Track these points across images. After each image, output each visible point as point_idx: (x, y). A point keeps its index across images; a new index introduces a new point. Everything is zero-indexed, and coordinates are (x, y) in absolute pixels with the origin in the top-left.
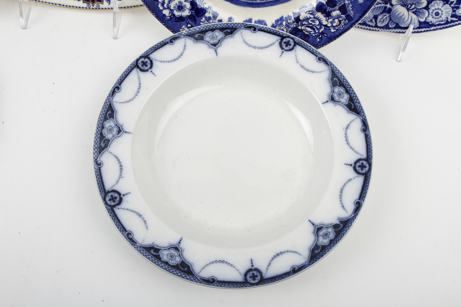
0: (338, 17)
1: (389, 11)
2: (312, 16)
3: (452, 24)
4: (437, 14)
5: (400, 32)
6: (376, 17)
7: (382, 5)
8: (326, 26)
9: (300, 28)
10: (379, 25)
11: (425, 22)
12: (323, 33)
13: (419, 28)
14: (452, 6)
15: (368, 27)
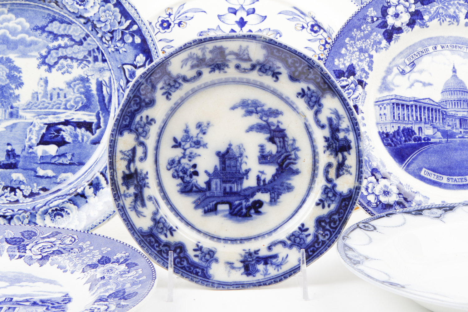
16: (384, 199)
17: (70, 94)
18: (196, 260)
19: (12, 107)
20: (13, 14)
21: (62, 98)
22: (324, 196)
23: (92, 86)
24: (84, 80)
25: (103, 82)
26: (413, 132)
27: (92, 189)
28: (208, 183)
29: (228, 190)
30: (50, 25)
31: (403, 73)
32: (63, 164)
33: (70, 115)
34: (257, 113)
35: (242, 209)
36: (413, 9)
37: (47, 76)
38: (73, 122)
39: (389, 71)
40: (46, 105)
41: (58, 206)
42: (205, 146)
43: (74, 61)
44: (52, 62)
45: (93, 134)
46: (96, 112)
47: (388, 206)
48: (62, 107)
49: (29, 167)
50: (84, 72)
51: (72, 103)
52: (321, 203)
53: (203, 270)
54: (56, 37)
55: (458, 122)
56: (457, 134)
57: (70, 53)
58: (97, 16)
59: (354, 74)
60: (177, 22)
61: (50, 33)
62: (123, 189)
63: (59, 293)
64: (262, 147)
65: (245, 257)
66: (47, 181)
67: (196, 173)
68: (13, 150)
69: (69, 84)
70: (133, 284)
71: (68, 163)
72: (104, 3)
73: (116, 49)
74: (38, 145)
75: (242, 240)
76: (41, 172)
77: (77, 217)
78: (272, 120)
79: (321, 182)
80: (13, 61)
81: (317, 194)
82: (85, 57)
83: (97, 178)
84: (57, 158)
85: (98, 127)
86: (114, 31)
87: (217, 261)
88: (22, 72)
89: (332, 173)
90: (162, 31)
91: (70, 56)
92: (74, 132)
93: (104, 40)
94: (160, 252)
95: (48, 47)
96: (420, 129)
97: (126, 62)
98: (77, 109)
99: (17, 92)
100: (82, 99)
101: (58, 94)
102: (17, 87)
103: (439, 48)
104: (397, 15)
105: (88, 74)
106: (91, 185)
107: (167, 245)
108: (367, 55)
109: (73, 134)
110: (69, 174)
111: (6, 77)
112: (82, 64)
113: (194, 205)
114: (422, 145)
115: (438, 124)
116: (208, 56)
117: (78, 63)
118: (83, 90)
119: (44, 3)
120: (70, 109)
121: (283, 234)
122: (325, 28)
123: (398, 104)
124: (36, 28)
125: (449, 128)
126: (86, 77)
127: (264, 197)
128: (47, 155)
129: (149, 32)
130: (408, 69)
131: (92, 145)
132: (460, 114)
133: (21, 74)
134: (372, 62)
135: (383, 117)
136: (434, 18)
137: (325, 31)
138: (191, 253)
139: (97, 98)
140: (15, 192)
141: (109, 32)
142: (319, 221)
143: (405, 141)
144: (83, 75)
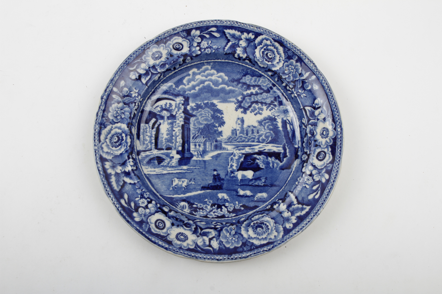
17: (261, 130)
19: (216, 141)
20: (215, 70)
23: (278, 124)
24: (272, 120)
25: (287, 121)
30: (243, 78)
32: (258, 186)
33: (262, 147)
37: (243, 117)
38: (265, 152)
40: (243, 139)
43: (264, 105)
44: (247, 105)
45: (281, 162)
46: (283, 144)
48: (256, 140)
49: (232, 188)
50: (272, 113)
51: (263, 137)
54: (249, 87)
57: (260, 99)
58: (282, 69)
61: (244, 84)
66: (247, 200)
68: (218, 175)
69: (260, 123)
71: (262, 185)
72: (287, 60)
73: (298, 94)
74: (238, 170)
76: (241, 192)
77: (275, 229)
80: (217, 105)
82: (272, 102)
84: (254, 181)
85: (285, 155)
86: (296, 80)
88: (224, 113)
91: (260, 101)
92: (266, 160)
93: (288, 88)
95: (243, 94)
97: (307, 104)
98: (267, 142)
99: (220, 129)
100: (271, 134)
101: (253, 130)
102: (220, 126)
105: (275, 115)
109: (266, 161)
111: (211, 118)
112: (270, 108)
117: (267, 106)
119: (240, 61)
120: (262, 142)
124: (233, 81)
126: (274, 117)
128: (245, 178)
129: (325, 81)
131: (281, 171)
133: (223, 116)
139: (283, 133)
140: (221, 209)
141: (292, 81)
144: (271, 116)
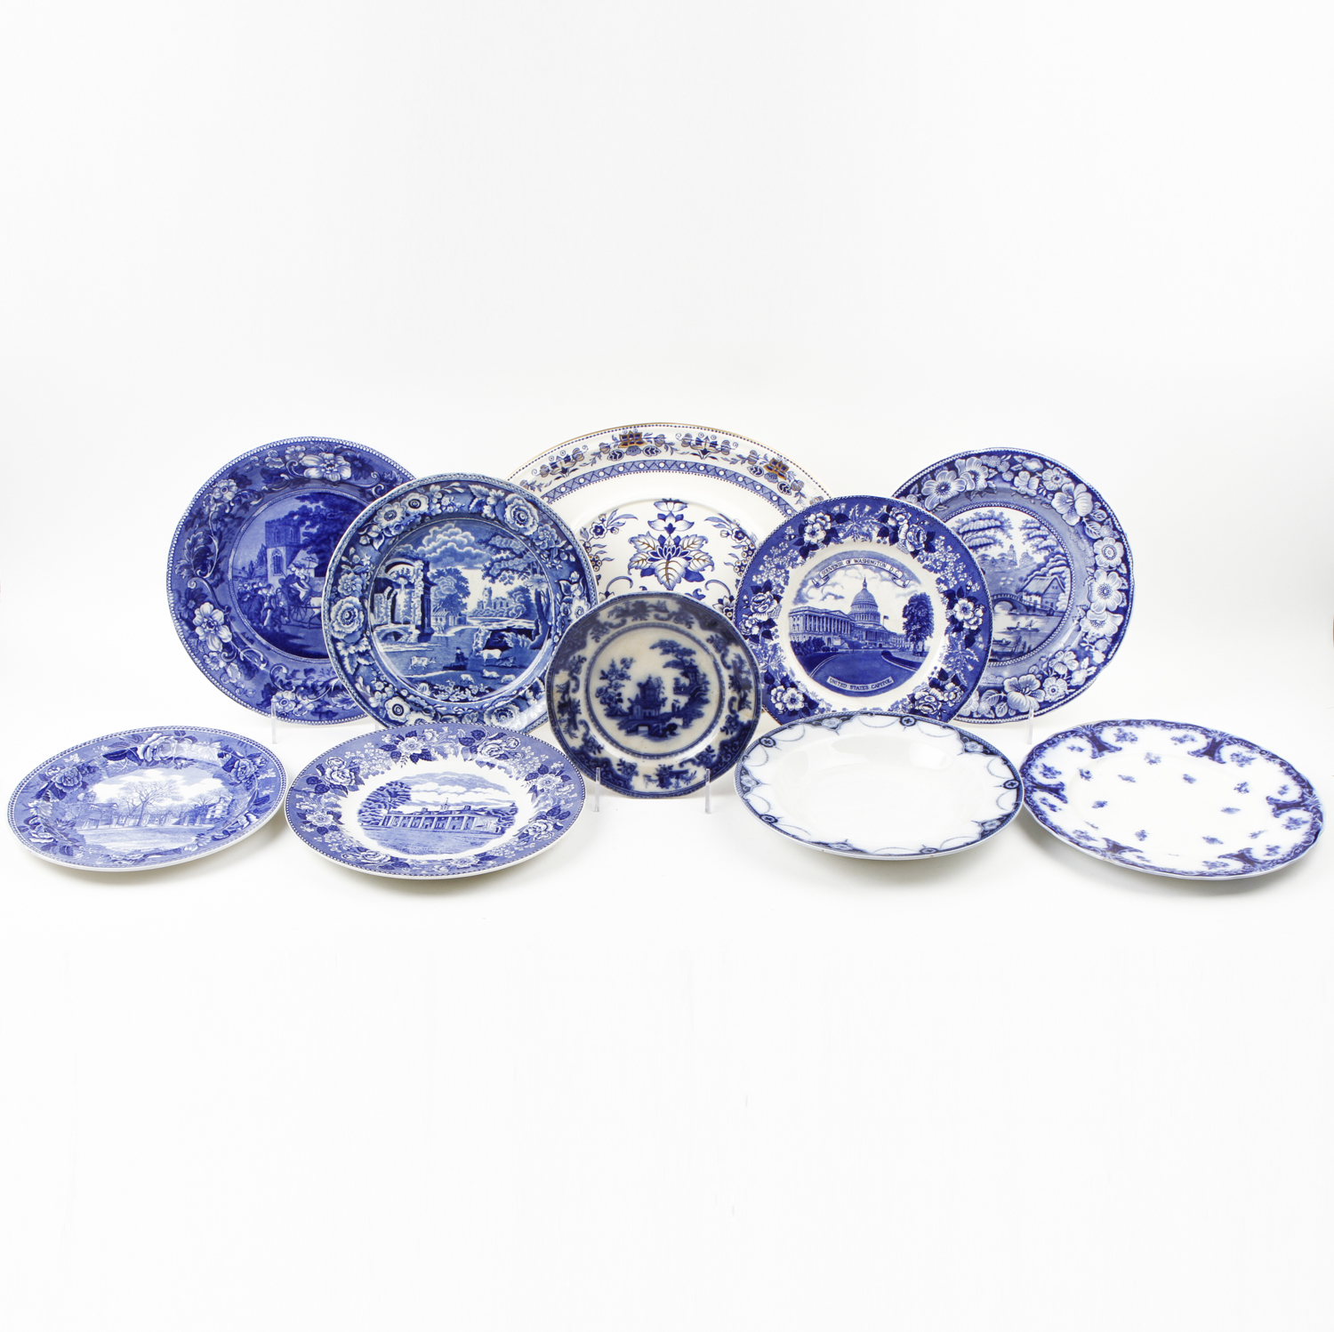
0: (953, 689)
1: (1005, 699)
2: (927, 694)
3: (1072, 696)
4: (1054, 691)
5: (1023, 719)
6: (993, 708)
7: (996, 695)
8: (942, 701)
9: (917, 708)
10: (998, 715)
11: (1045, 702)
12: (941, 710)
13: (1040, 709)
14: (1065, 678)
15: (988, 721)
16: (790, 707)
18: (619, 773)
21: (504, 607)
22: (728, 724)
26: (823, 643)
27: (532, 693)
28: (631, 709)
29: (647, 714)
31: (817, 585)
34: (673, 652)
35: (659, 730)
36: (829, 527)
39: (804, 584)
41: (502, 706)
42: (628, 678)
47: (794, 713)
52: (724, 730)
53: (625, 782)
55: (864, 634)
56: (863, 645)
59: (770, 589)
60: (609, 528)
62: (558, 716)
63: (508, 801)
64: (677, 680)
65: (660, 771)
67: (621, 701)
70: (567, 802)
75: (658, 756)
78: (687, 658)
79: (726, 712)
81: (722, 722)
83: (536, 683)
87: (637, 774)
89: (735, 706)
90: (596, 537)
94: (589, 767)
96: (829, 640)
103: (852, 562)
104: (813, 533)
106: (531, 689)
107: (596, 760)
108: (783, 571)
110: (512, 677)
113: (618, 727)
114: (830, 655)
115: (846, 634)
116: (631, 608)
118: (523, 600)
121: (692, 753)
122: (749, 534)
123: (810, 616)
125: (856, 639)
127: (679, 722)
130: (822, 582)
132: (867, 626)
134: (788, 577)
135: (796, 627)
136: (848, 536)
137: (748, 538)
138: (615, 767)
142: (723, 745)
143: (815, 651)
